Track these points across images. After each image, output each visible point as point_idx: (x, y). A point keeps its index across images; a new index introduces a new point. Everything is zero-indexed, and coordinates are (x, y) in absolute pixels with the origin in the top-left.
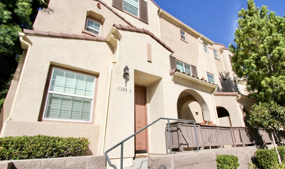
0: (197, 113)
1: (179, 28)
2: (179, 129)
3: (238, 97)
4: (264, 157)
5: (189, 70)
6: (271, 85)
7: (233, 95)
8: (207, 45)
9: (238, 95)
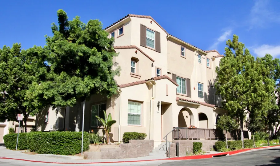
0: (187, 117)
1: (181, 46)
2: (179, 130)
3: (214, 109)
4: (218, 145)
5: (185, 82)
6: (230, 105)
7: (211, 107)
8: (201, 55)
9: (215, 107)
